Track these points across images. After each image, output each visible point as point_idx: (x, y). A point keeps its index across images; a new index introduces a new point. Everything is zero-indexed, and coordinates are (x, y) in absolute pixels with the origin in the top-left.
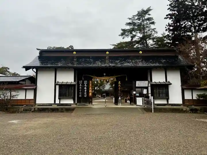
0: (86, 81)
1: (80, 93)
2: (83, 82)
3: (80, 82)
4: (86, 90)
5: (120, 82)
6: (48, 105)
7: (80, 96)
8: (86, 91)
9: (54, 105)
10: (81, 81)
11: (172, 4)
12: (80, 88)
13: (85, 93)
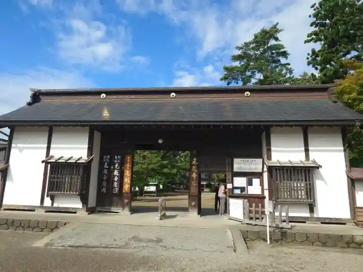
0: (119, 157)
1: (105, 184)
2: (112, 159)
3: (105, 157)
4: (118, 176)
5: (197, 161)
6: (26, 209)
7: (104, 190)
8: (116, 179)
9: (40, 209)
10: (108, 157)
11: (319, 13)
12: (105, 172)
13: (116, 184)
